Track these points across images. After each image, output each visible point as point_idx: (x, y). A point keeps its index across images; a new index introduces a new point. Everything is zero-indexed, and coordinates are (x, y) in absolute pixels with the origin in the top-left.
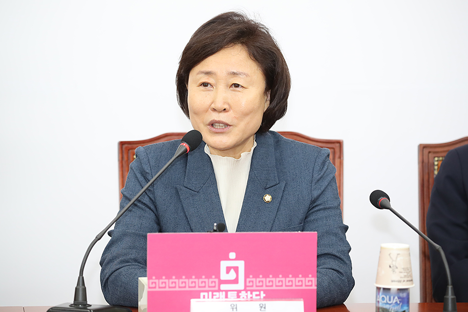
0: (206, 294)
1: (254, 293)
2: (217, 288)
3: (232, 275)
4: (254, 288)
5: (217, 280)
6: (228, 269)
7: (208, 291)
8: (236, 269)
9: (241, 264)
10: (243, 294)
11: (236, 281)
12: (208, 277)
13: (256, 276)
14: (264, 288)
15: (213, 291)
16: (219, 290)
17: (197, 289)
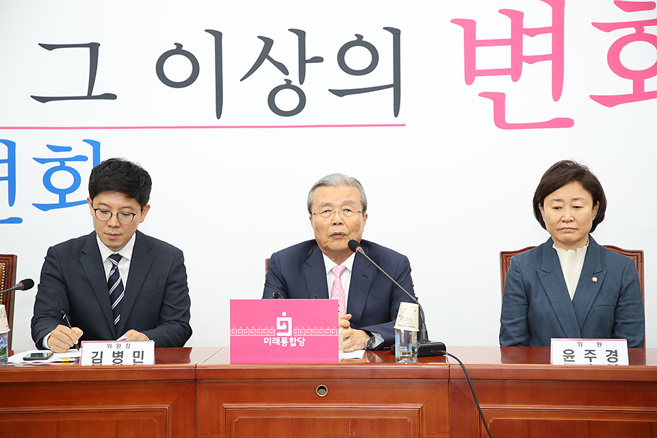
0: (268, 339)
1: (299, 339)
2: (274, 335)
3: (284, 327)
4: (298, 335)
5: (274, 330)
6: (282, 323)
7: (269, 337)
8: (287, 323)
9: (290, 320)
10: (291, 339)
11: (286, 331)
12: (269, 328)
13: (300, 328)
14: (305, 335)
15: (272, 337)
16: (276, 336)
17: (262, 335)
